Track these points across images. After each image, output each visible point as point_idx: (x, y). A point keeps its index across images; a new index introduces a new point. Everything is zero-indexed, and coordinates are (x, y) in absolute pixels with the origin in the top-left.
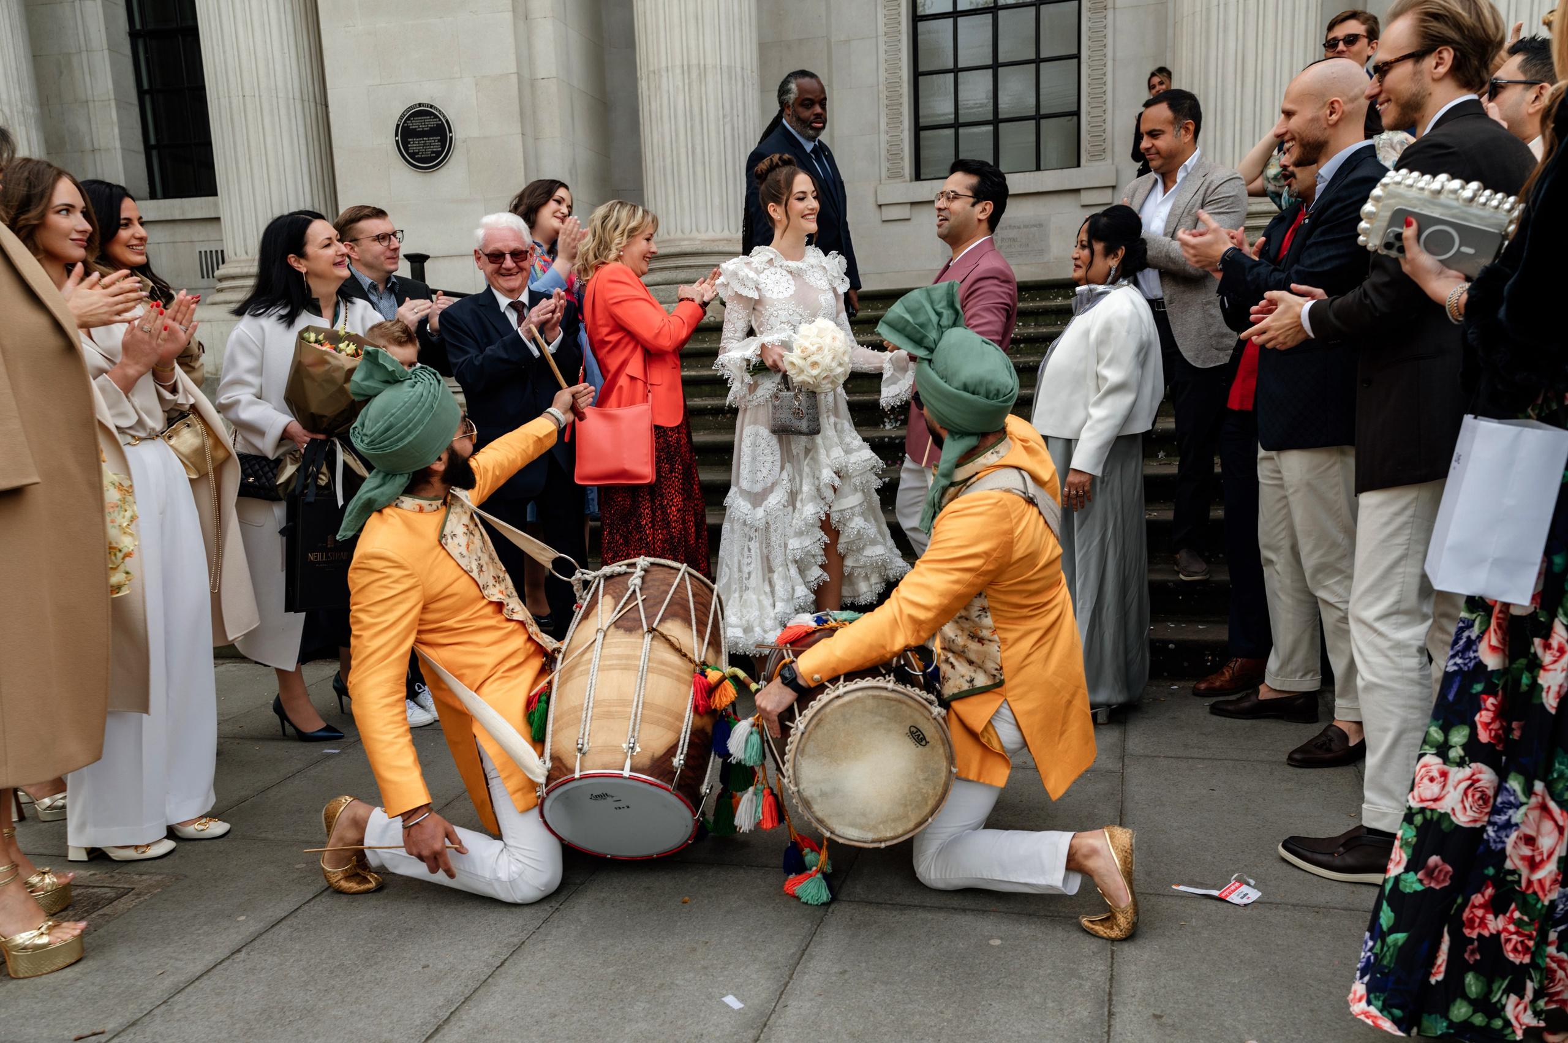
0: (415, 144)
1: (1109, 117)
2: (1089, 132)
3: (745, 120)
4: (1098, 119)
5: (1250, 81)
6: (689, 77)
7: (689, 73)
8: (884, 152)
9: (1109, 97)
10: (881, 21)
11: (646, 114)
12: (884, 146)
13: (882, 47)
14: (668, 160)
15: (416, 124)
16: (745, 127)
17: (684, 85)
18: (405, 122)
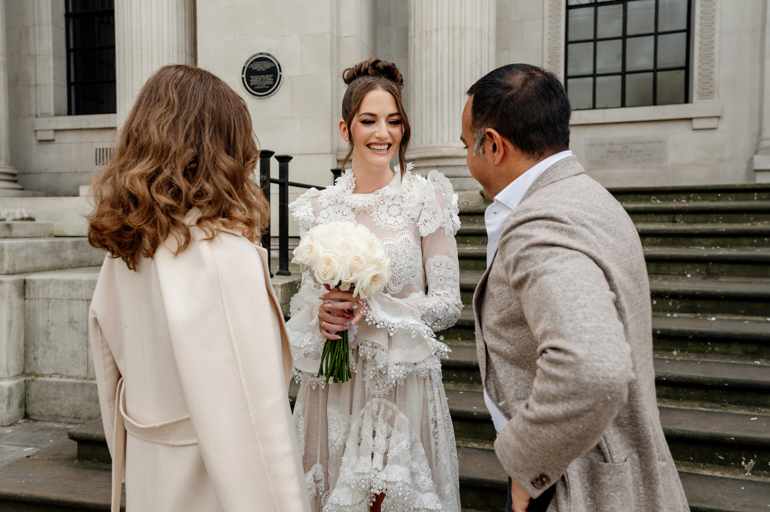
0: (255, 80)
2: (700, 80)
4: (706, 71)
6: (453, 35)
7: (453, 32)
10: (547, 8)
13: (547, 25)
15: (257, 67)
17: (449, 40)
18: (249, 65)
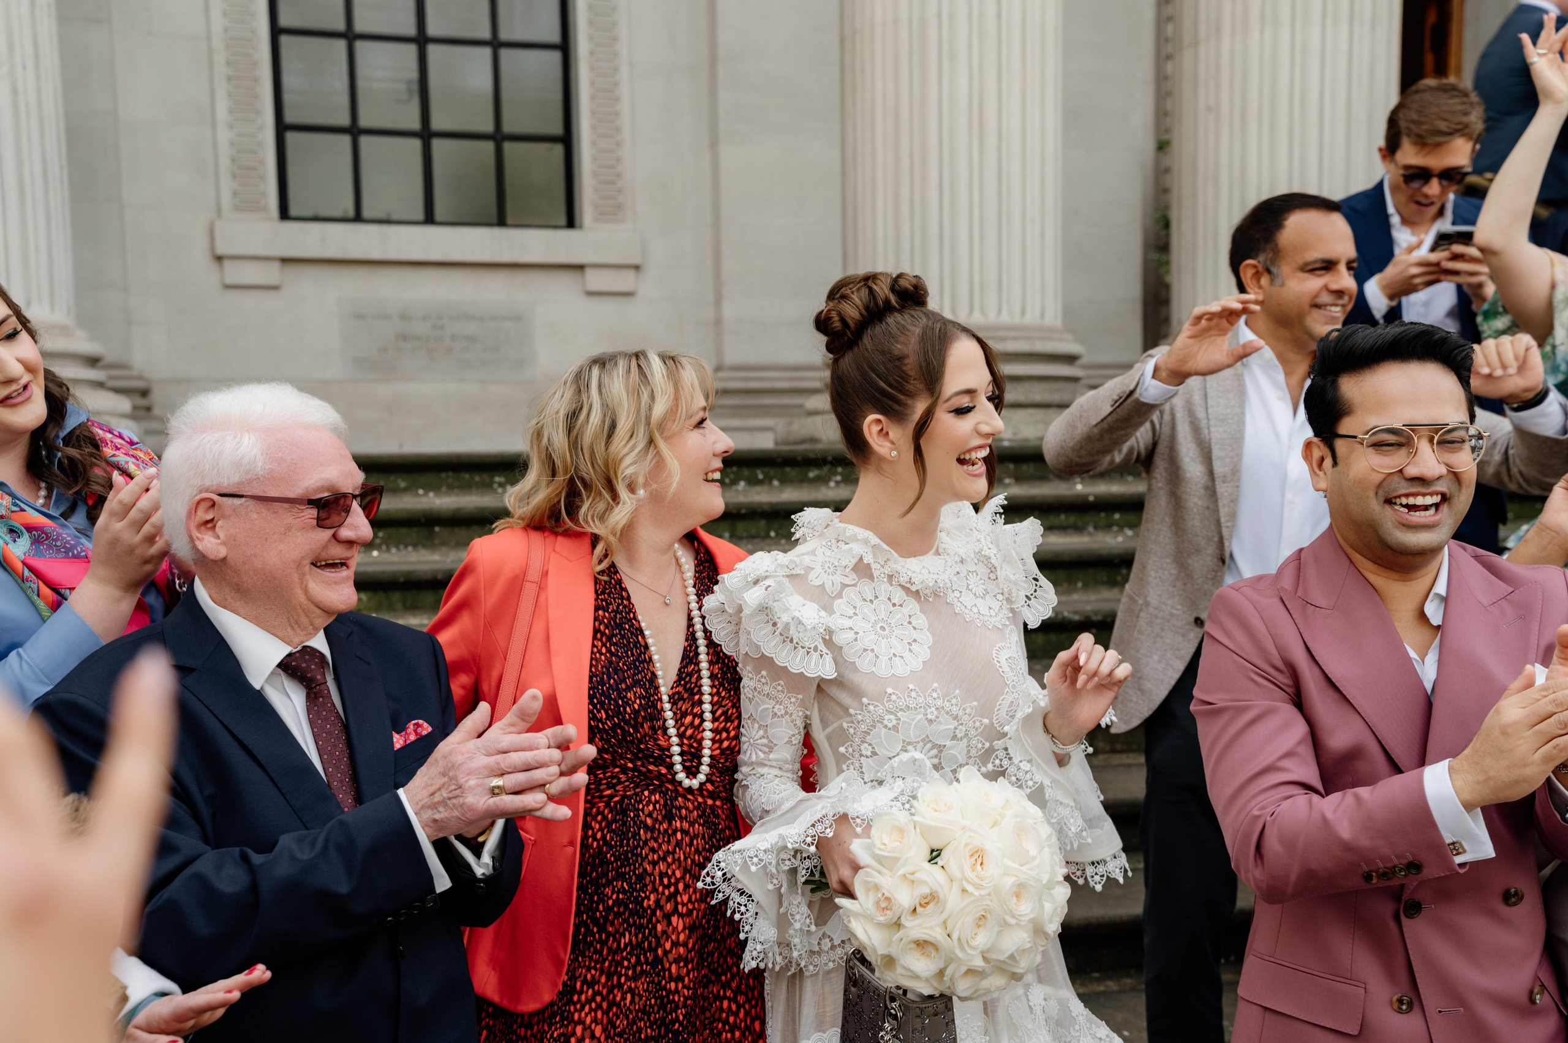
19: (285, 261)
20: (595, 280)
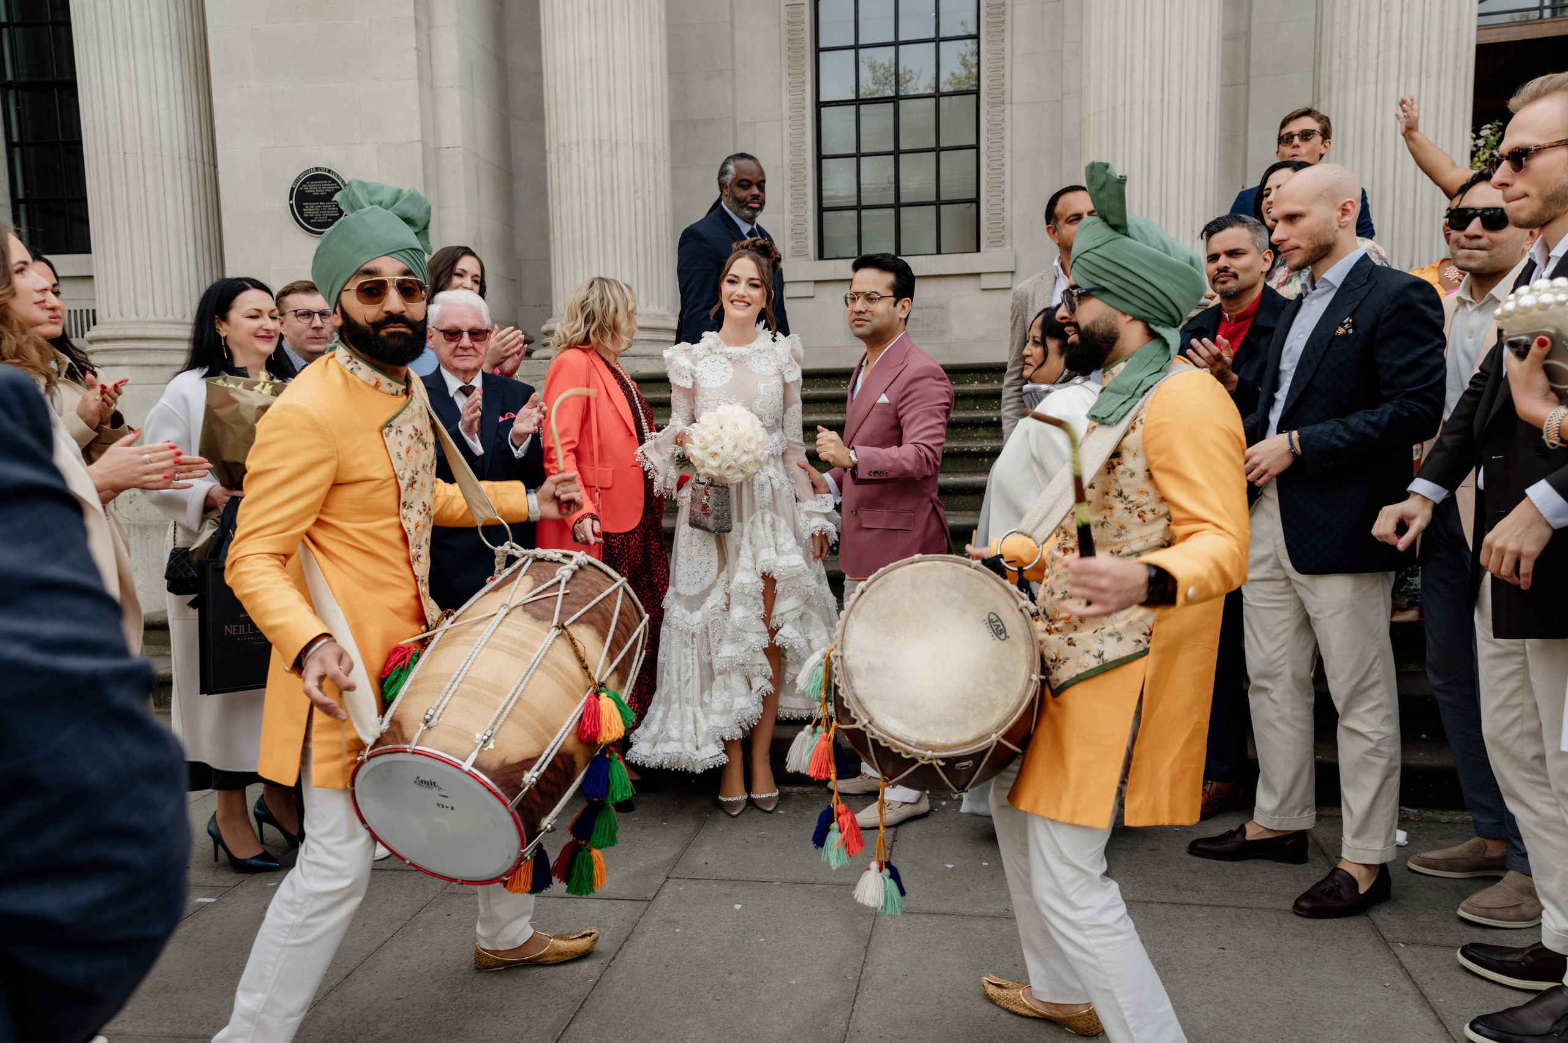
0: (310, 209)
1: (1007, 205)
2: (988, 219)
3: (656, 196)
4: (997, 207)
5: (1155, 177)
6: (600, 152)
7: (600, 148)
8: (788, 231)
9: (1007, 186)
10: (786, 105)
11: (555, 187)
12: (788, 225)
13: (787, 130)
14: (578, 234)
15: (312, 188)
16: (656, 202)
17: (595, 159)
18: (300, 186)
19: (816, 282)
20: (987, 282)
